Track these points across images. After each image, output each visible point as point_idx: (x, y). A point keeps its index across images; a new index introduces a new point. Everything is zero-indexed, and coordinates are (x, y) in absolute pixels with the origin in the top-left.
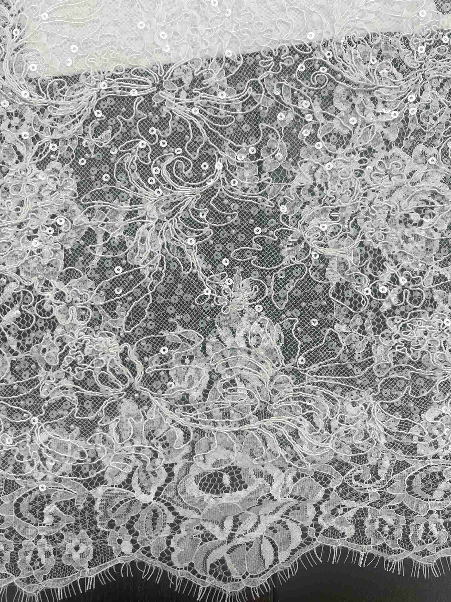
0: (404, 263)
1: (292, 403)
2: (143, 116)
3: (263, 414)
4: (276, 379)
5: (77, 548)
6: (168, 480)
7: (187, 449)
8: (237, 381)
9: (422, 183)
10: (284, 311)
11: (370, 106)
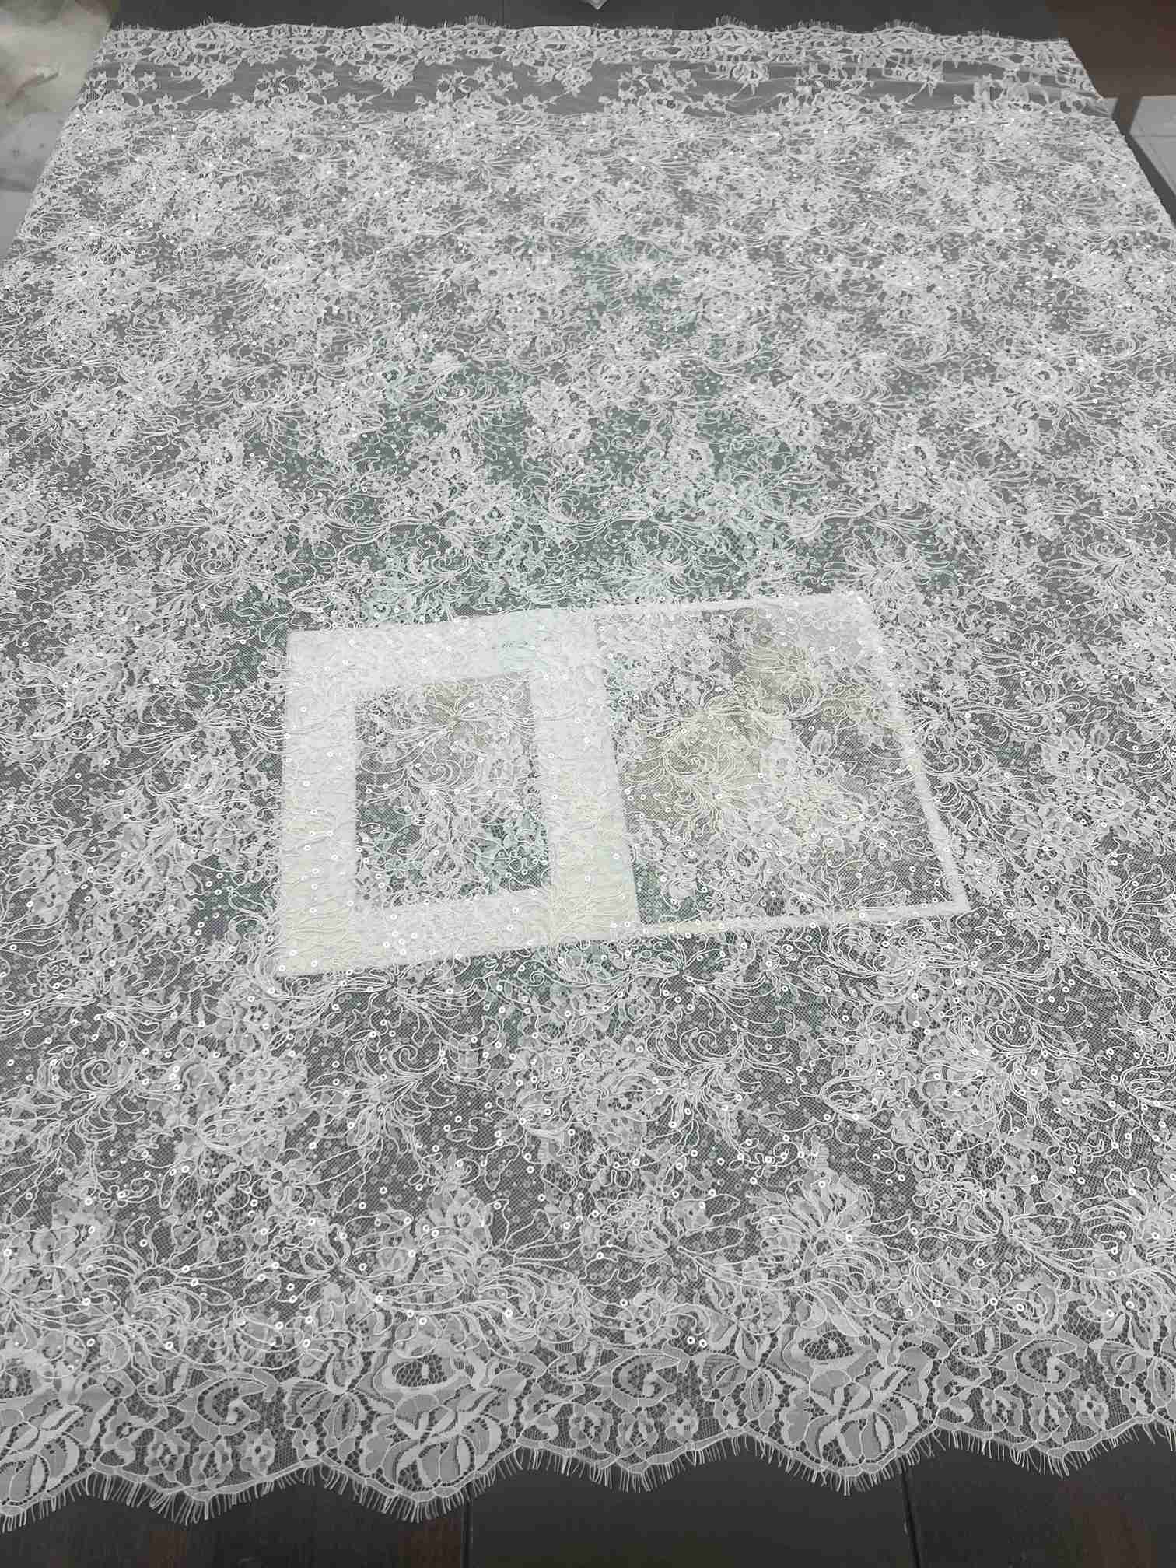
0: (612, 1144)
1: (498, 1286)
2: (377, 1009)
3: (467, 1298)
4: (483, 1262)
5: (258, 1450)
6: (364, 1371)
7: (387, 1335)
8: (444, 1263)
9: (631, 1070)
10: (495, 1192)
11: (583, 1002)
